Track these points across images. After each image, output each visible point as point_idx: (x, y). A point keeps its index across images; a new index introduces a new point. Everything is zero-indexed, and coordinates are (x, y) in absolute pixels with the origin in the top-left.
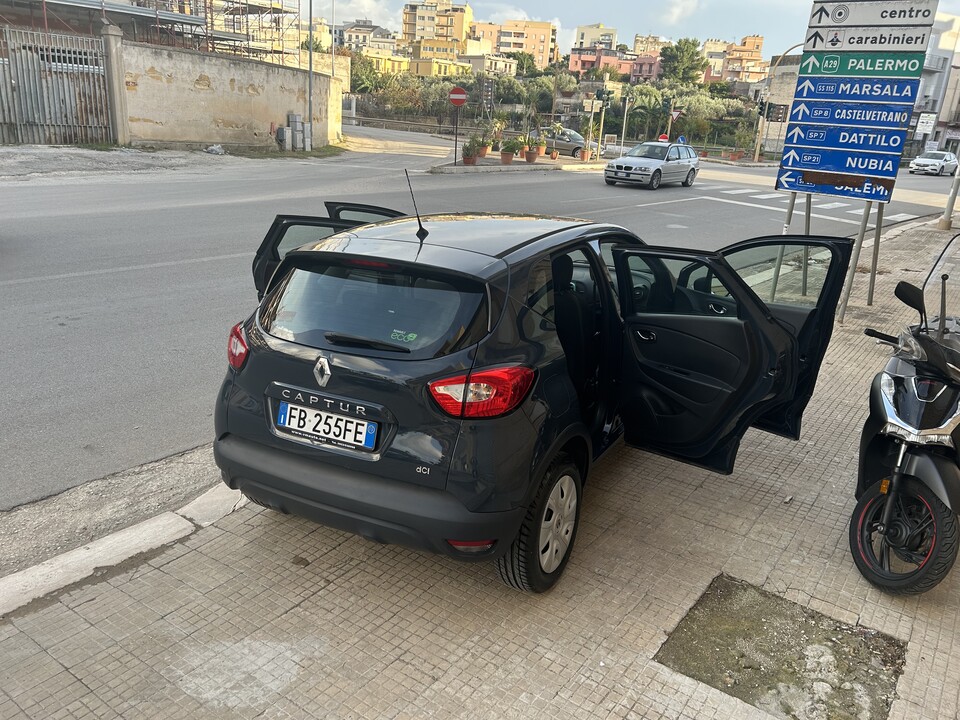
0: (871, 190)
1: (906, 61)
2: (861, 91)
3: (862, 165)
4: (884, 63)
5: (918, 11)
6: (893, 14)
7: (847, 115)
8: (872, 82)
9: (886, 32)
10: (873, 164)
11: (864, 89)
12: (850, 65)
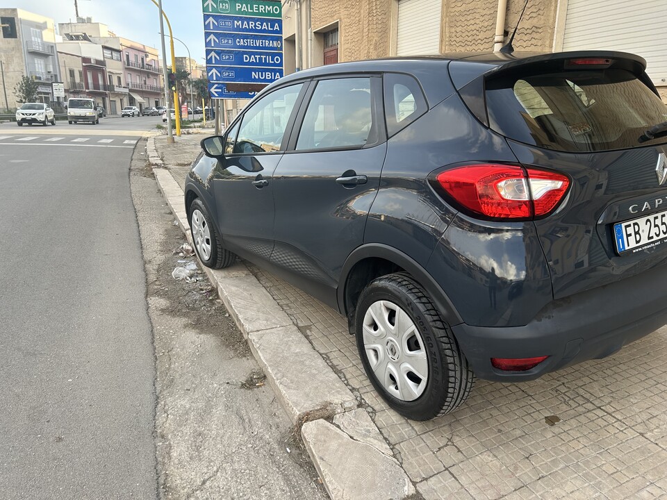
1: (271, 7)
2: (249, 26)
3: (262, 76)
4: (258, 7)
7: (244, 43)
8: (255, 20)
10: (268, 76)
11: (251, 25)
12: (237, 7)
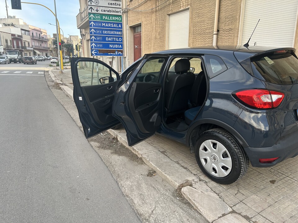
0: (118, 53)
1: (117, 18)
3: (114, 46)
4: (112, 18)
5: (117, 4)
6: (111, 4)
7: (106, 33)
8: (111, 23)
9: (111, 9)
10: (116, 46)
11: (109, 25)
12: (103, 18)
